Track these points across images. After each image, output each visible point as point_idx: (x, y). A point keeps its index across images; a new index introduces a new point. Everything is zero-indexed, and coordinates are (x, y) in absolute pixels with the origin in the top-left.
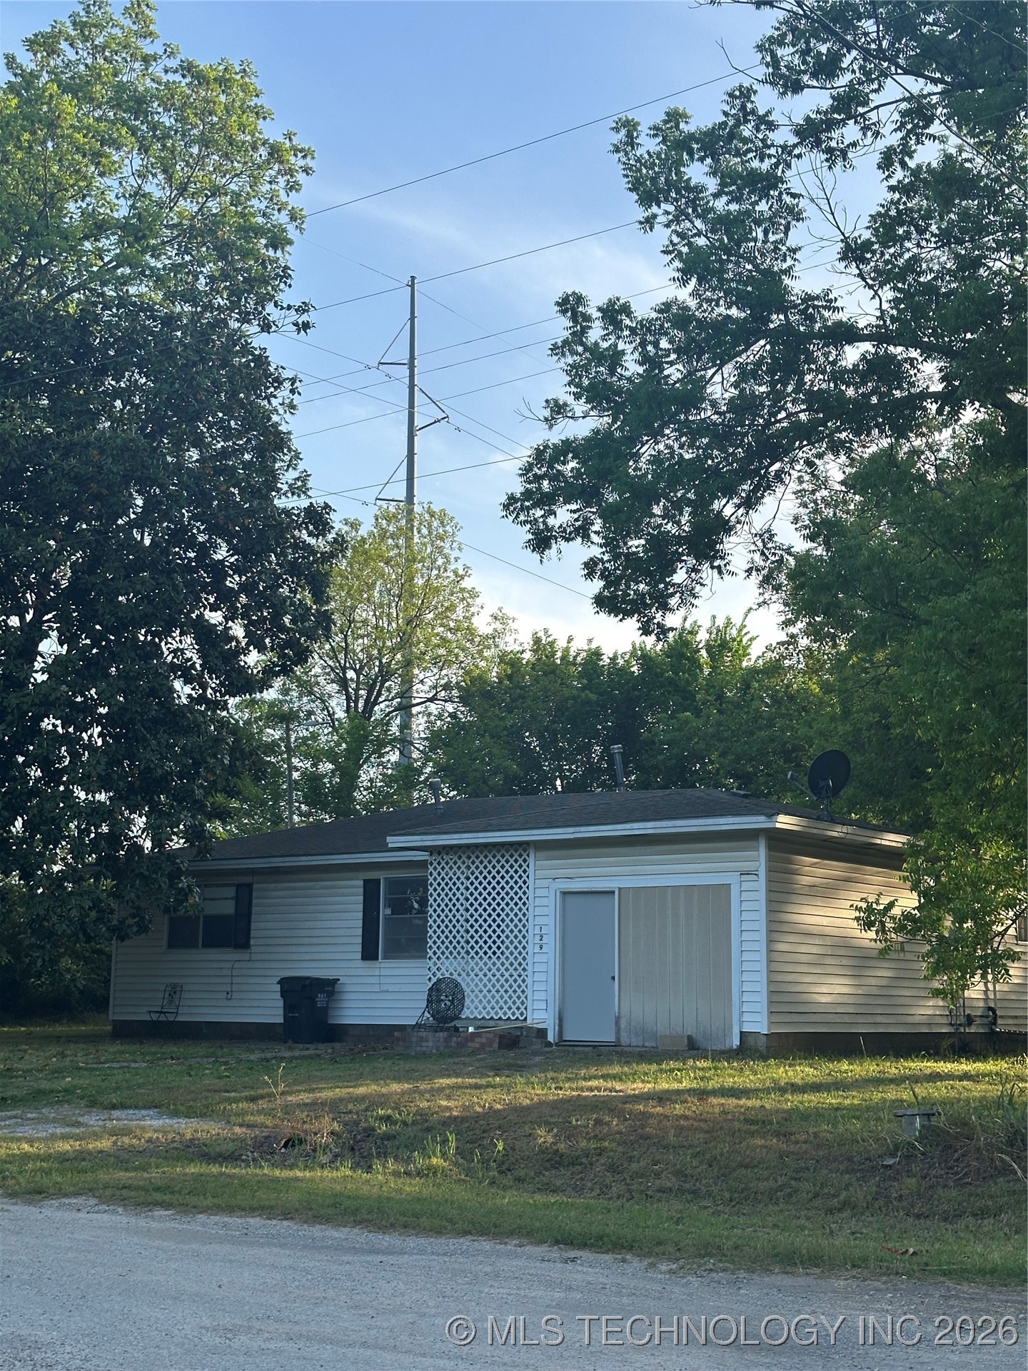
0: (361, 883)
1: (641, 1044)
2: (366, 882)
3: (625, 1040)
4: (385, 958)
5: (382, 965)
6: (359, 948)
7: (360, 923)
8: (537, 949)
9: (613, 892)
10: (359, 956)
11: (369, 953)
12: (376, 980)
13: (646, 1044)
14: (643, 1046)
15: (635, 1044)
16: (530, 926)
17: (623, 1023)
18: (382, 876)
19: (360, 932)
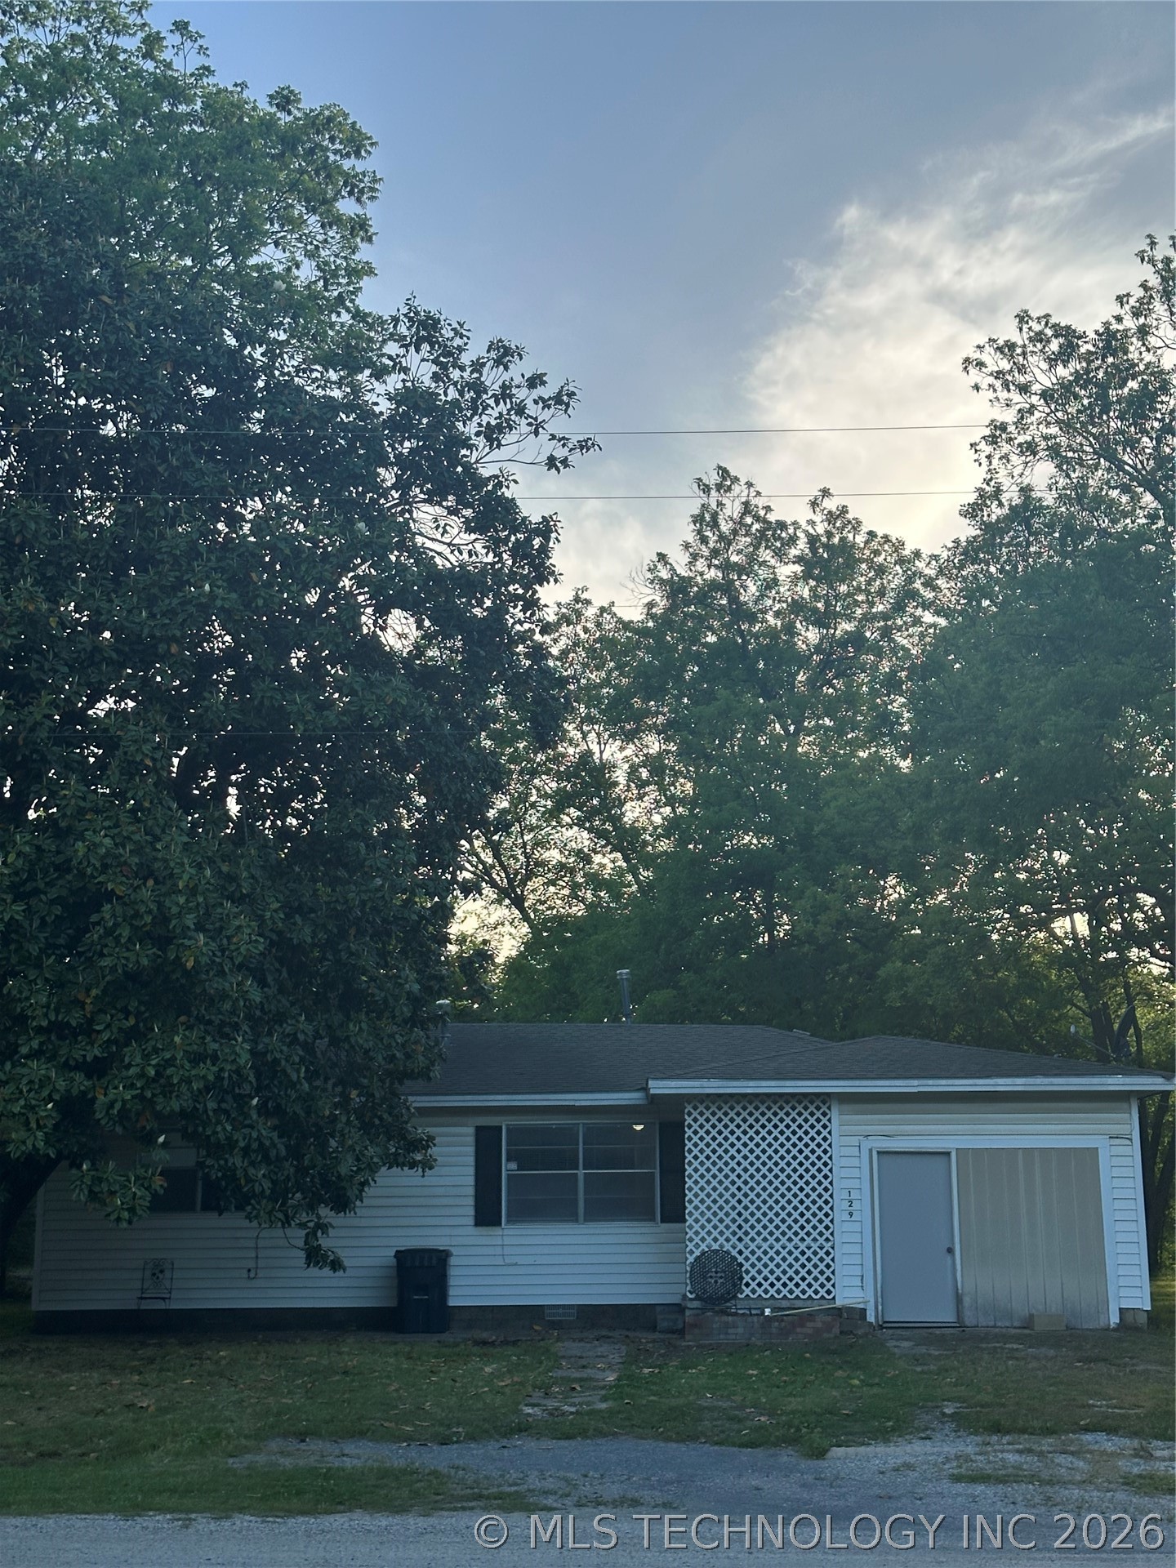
0: (471, 1130)
1: (992, 1324)
2: (479, 1130)
3: (969, 1319)
4: (508, 1222)
5: (506, 1232)
6: (472, 1212)
7: (471, 1181)
8: (846, 1217)
9: (948, 1154)
10: (471, 1221)
11: (487, 1215)
12: (498, 1250)
13: (999, 1324)
14: (995, 1326)
15: (984, 1324)
16: (835, 1189)
17: (967, 1301)
18: (504, 1123)
19: (471, 1191)
